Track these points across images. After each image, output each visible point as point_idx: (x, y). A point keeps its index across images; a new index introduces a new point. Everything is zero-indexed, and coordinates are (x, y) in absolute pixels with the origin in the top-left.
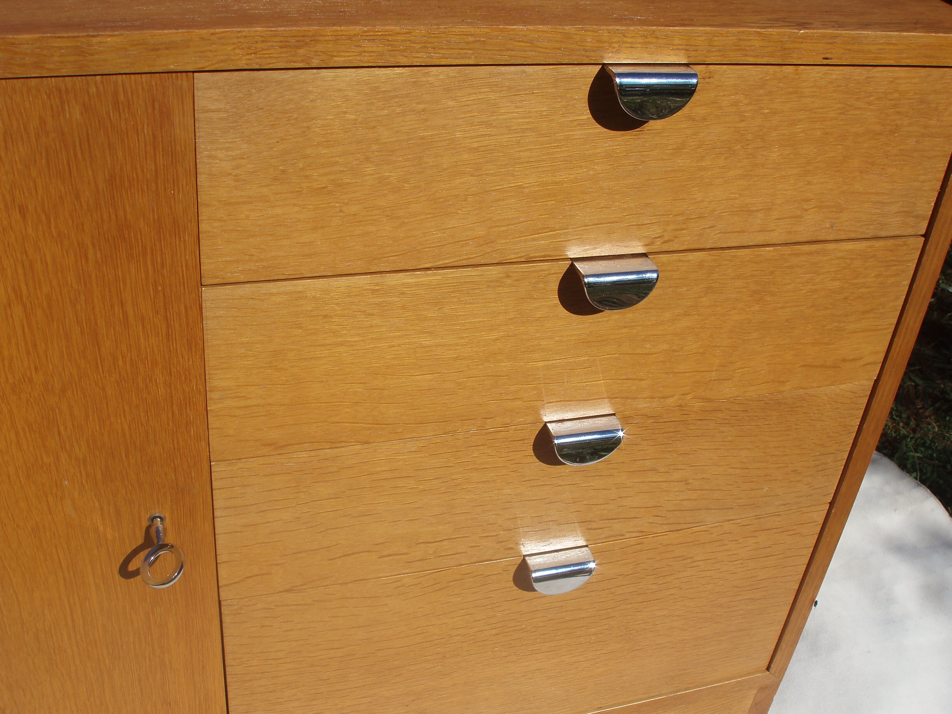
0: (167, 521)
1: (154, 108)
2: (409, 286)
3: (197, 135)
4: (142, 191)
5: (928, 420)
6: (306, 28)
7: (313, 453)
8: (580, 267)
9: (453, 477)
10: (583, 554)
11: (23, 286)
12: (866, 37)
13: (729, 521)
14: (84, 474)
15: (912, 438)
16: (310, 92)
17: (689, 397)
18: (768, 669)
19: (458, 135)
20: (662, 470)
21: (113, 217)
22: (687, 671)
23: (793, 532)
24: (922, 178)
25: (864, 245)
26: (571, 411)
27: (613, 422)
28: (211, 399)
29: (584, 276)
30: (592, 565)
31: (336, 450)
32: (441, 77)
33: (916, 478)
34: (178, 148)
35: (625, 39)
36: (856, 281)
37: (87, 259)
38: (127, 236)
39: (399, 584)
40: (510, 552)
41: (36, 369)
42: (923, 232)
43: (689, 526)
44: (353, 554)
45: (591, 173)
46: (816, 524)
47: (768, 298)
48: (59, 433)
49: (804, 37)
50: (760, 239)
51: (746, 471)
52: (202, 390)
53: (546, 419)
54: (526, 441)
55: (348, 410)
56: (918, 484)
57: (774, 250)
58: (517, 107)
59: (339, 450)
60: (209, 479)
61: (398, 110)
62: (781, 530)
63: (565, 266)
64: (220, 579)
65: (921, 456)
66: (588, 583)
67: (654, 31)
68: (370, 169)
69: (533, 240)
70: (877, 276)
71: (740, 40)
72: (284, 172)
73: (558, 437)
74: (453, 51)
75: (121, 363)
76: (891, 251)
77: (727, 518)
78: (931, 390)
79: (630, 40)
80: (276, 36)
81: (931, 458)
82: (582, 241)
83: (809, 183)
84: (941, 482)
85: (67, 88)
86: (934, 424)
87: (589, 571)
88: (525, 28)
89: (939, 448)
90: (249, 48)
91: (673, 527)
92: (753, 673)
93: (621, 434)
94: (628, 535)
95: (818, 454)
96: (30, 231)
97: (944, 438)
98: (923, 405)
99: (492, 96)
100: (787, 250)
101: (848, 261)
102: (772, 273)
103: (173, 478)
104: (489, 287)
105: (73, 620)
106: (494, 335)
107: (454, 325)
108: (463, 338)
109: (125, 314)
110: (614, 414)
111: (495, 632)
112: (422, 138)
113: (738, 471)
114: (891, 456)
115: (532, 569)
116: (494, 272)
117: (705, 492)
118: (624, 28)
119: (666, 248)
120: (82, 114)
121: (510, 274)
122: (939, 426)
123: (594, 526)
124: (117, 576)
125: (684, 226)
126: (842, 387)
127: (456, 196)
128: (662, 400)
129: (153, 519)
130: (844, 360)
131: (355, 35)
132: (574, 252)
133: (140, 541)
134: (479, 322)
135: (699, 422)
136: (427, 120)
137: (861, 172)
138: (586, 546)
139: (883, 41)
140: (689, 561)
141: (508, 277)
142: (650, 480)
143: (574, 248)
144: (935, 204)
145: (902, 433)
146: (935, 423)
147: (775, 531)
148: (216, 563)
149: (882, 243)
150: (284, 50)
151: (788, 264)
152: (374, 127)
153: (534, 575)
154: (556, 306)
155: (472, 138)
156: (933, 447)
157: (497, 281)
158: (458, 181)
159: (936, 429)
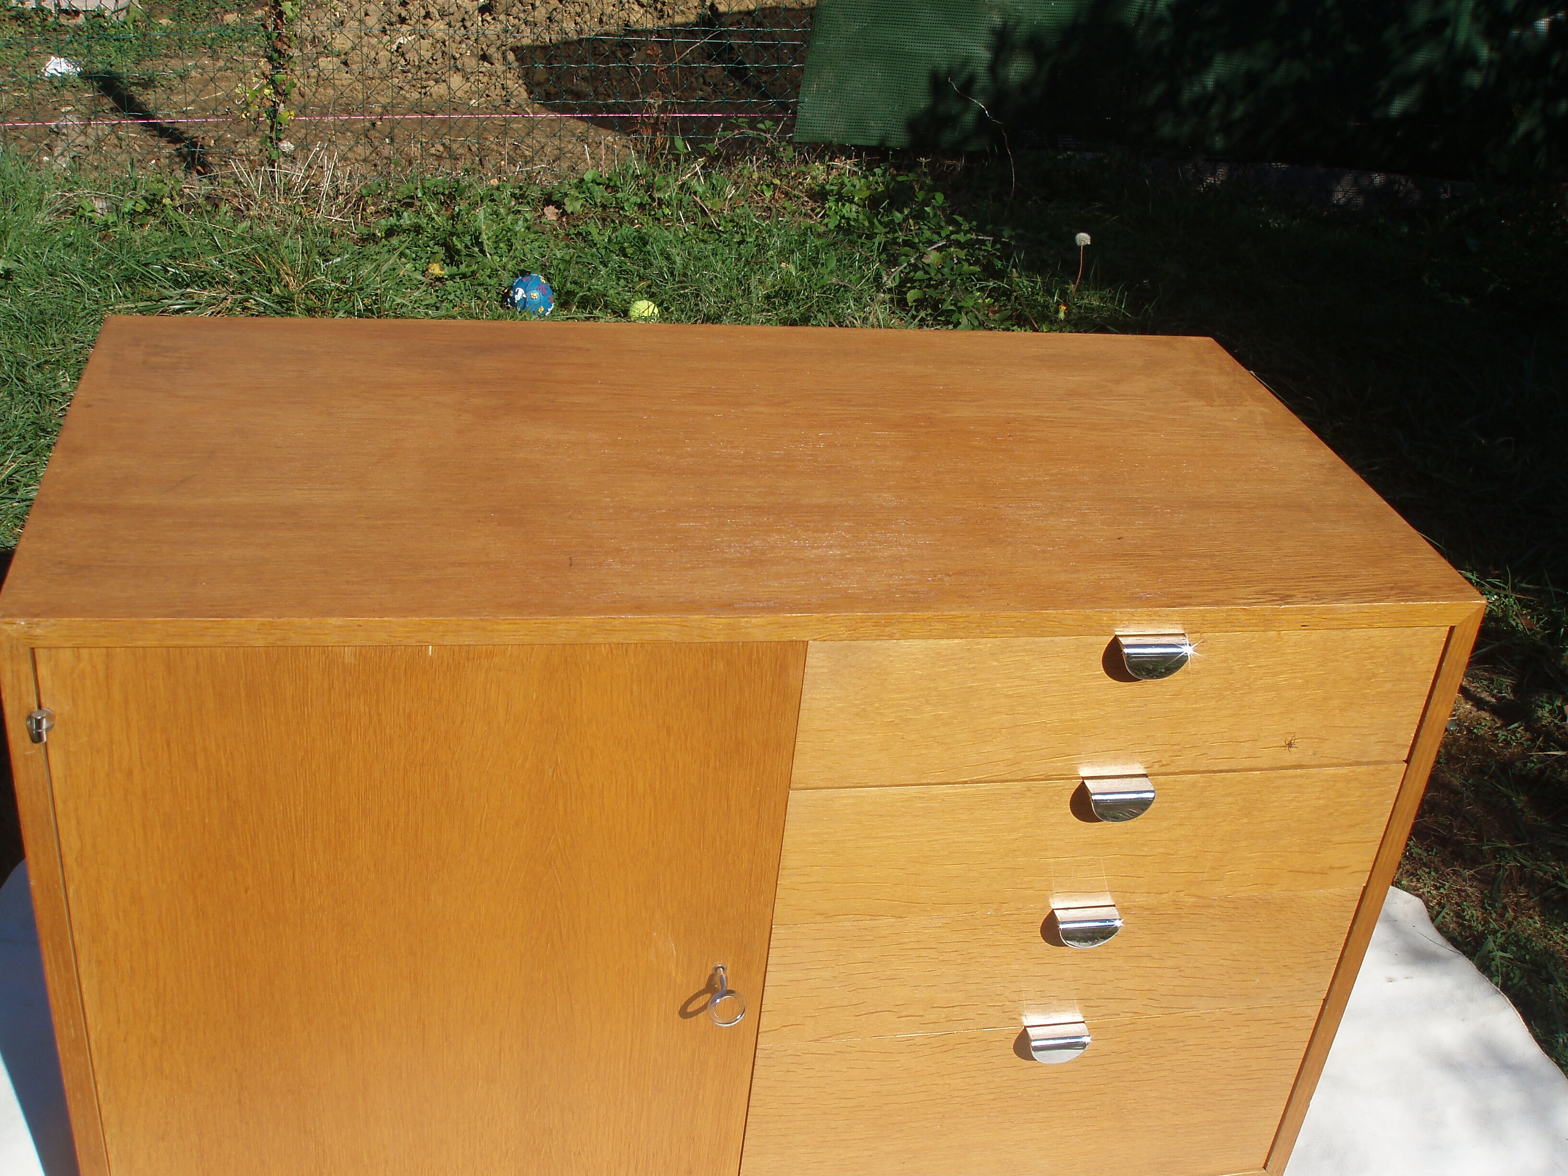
0: (728, 971)
1: (776, 664)
2: (947, 795)
3: (804, 683)
4: (758, 719)
5: (1530, 912)
6: (894, 614)
7: (855, 923)
8: (1090, 785)
9: (970, 951)
10: (1081, 1029)
11: (658, 783)
12: (1340, 608)
13: (1220, 1008)
14: (670, 927)
15: (1503, 934)
16: (890, 656)
17: (1182, 894)
18: (1265, 1168)
19: (998, 685)
20: (1157, 957)
21: (734, 737)
22: (1179, 1159)
23: (1286, 1025)
24: (1401, 714)
25: (1346, 770)
26: (1076, 900)
27: (1113, 912)
28: (781, 875)
29: (1092, 794)
30: (1086, 1040)
31: (874, 922)
32: (989, 645)
33: (1497, 984)
34: (789, 691)
35: (1134, 618)
36: (1339, 800)
37: (709, 765)
38: (741, 751)
39: (912, 1042)
40: (1013, 1021)
41: (653, 844)
42: (1405, 758)
43: (1182, 1010)
44: (876, 1012)
45: (1102, 713)
46: (1310, 1018)
47: (1256, 813)
48: (659, 893)
49: (1285, 610)
50: (1248, 763)
51: (1238, 962)
52: (776, 866)
53: (1053, 907)
54: (1035, 924)
55: (888, 890)
56: (1497, 990)
57: (1261, 774)
58: (1045, 666)
59: (876, 921)
60: (768, 938)
61: (955, 668)
62: (1274, 1022)
63: (1077, 783)
64: (760, 1026)
65: (1511, 957)
66: (1082, 1057)
67: (1157, 611)
68: (928, 708)
69: (1052, 762)
70: (1360, 797)
71: (1228, 615)
72: (864, 710)
73: (1063, 923)
74: (999, 629)
75: (718, 842)
76: (1373, 775)
77: (1219, 1006)
78: (1541, 874)
79: (1137, 618)
80: (871, 619)
81: (1524, 961)
82: (1092, 763)
83: (1292, 719)
84: (1531, 991)
85: (717, 649)
86: (1537, 918)
87: (1084, 1045)
88: (1055, 612)
89: (1536, 948)
90: (850, 626)
91: (1167, 1011)
92: (1249, 1170)
93: (1118, 923)
94: (1123, 1015)
95: (1309, 951)
96: (671, 744)
97: (1545, 937)
98: (1528, 893)
99: (1026, 658)
100: (1273, 774)
101: (1332, 783)
102: (1259, 792)
103: (740, 935)
104: (1012, 797)
105: (631, 1051)
106: (1015, 835)
107: (982, 826)
108: (988, 837)
109: (729, 807)
110: (1114, 906)
111: (992, 1096)
112: (971, 687)
113: (1229, 963)
114: (1470, 954)
115: (1032, 1038)
116: (1018, 786)
117: (1197, 980)
118: (1133, 610)
119: (1163, 770)
120: (724, 667)
121: (1031, 788)
122: (1543, 921)
123: (1092, 1003)
124: (677, 1015)
125: (1179, 754)
126: (1330, 890)
127: (993, 729)
128: (1158, 895)
129: (717, 969)
130: (1331, 868)
131: (928, 618)
132: (1084, 772)
133: (703, 987)
134: (1003, 825)
135: (1192, 916)
136: (975, 675)
137: (1341, 710)
138: (1083, 1022)
139: (1356, 610)
140: (1181, 1044)
141: (1030, 790)
142: (1145, 965)
143: (1085, 768)
144: (1415, 735)
145: (1491, 926)
146: (1539, 916)
147: (1268, 1022)
148: (760, 1011)
149: (1363, 769)
150: (876, 628)
151: (1274, 785)
152: (935, 680)
153: (1033, 1044)
154: (1068, 814)
155: (1007, 687)
156: (1529, 947)
157: (1021, 794)
158: (995, 718)
159: (1538, 926)
